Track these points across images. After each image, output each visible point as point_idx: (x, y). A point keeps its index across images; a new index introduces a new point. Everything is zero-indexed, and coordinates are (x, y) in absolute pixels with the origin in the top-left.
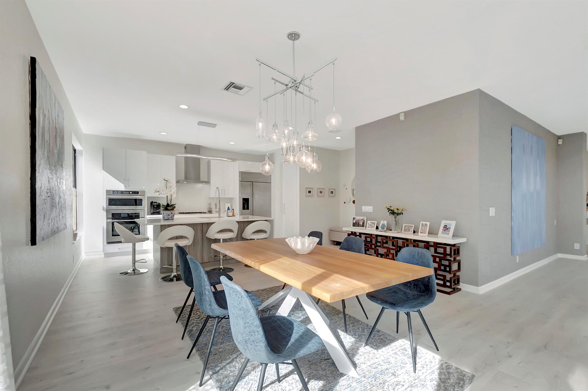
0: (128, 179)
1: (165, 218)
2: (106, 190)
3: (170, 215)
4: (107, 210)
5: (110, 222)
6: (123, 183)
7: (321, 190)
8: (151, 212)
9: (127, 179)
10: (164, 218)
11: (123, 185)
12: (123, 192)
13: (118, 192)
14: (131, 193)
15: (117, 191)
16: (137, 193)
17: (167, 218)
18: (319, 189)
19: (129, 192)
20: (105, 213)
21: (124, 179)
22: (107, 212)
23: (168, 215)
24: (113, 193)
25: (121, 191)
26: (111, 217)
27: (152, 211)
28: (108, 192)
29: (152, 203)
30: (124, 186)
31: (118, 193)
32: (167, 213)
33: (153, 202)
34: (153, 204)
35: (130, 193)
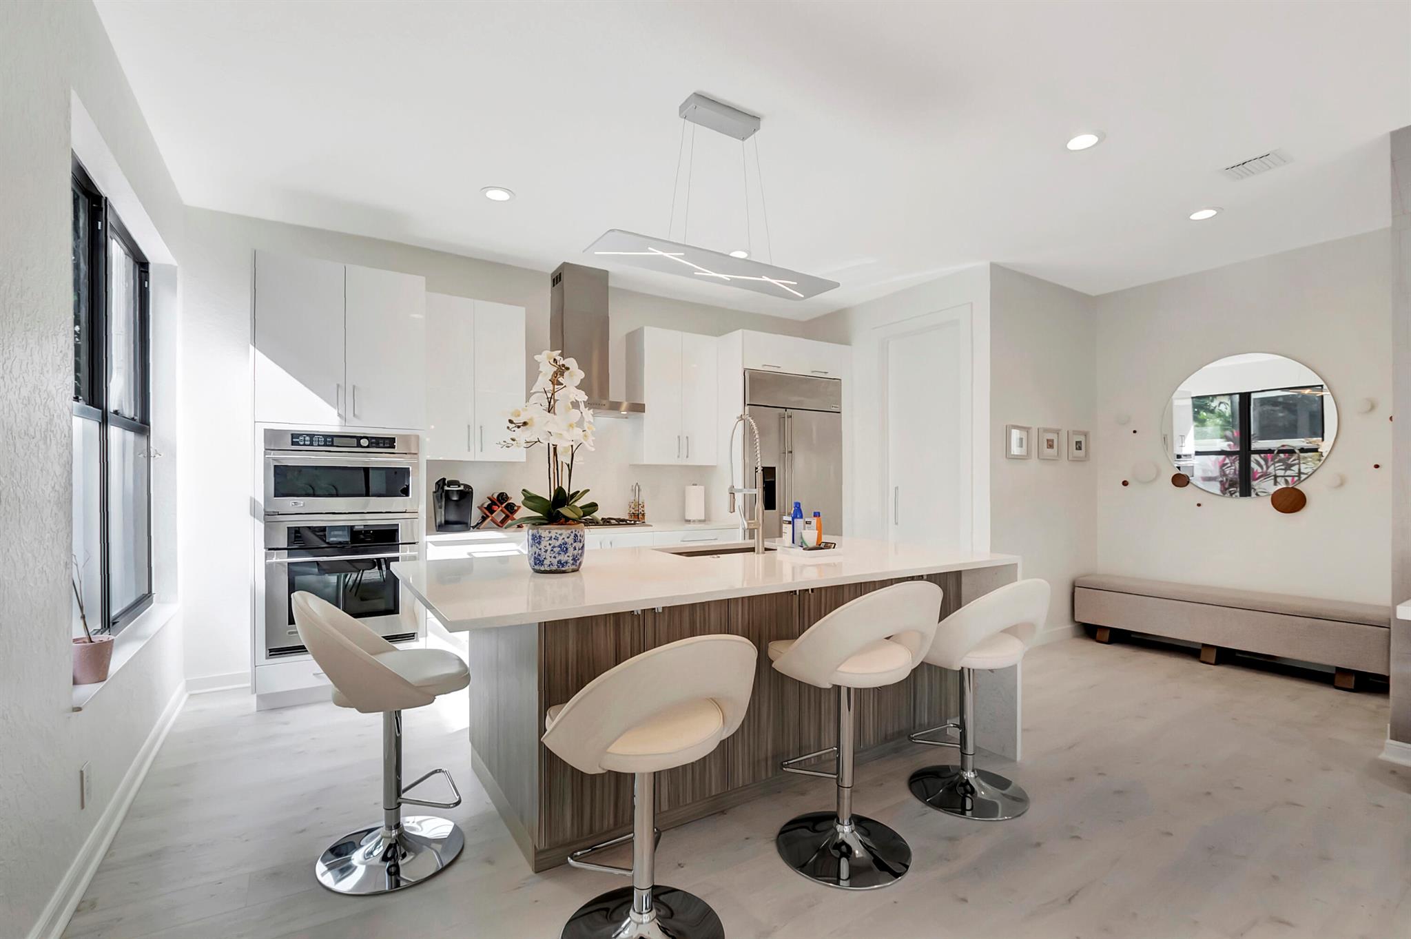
0: (354, 387)
1: (547, 562)
2: (265, 430)
3: (571, 550)
4: (267, 514)
5: (280, 564)
6: (336, 405)
7: (1050, 436)
8: (438, 521)
9: (349, 389)
10: (541, 563)
11: (335, 412)
12: (332, 441)
13: (311, 441)
14: (364, 442)
15: (307, 435)
16: (389, 442)
17: (555, 561)
18: (1046, 430)
19: (359, 438)
20: (261, 526)
21: (338, 386)
22: (266, 523)
23: (560, 546)
24: (293, 443)
25: (325, 436)
26: (286, 546)
27: (441, 519)
28: (272, 438)
29: (441, 483)
30: (339, 415)
31: (311, 445)
32: (556, 539)
33: (444, 479)
34: (446, 488)
35: (359, 445)
